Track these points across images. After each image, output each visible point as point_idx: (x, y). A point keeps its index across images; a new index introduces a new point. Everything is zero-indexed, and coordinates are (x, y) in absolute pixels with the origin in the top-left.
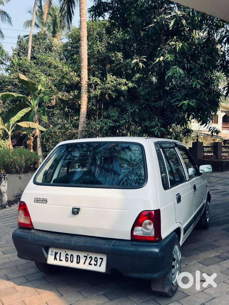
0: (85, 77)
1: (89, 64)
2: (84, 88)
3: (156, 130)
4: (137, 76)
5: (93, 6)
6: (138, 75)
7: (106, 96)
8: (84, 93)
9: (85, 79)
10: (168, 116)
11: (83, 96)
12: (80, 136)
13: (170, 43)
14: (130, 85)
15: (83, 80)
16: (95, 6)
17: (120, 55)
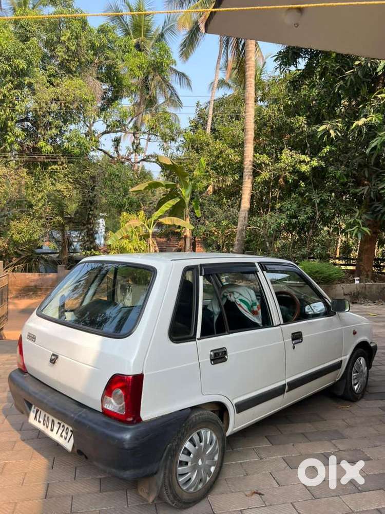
0: (248, 155)
1: (257, 136)
2: (247, 171)
3: (354, 230)
4: (325, 149)
5: (280, 52)
6: (327, 149)
7: (280, 181)
8: (247, 177)
9: (248, 157)
10: (378, 209)
11: (246, 182)
12: (238, 237)
13: (379, 96)
14: (315, 163)
15: (247, 159)
16: (282, 51)
17: (302, 119)
